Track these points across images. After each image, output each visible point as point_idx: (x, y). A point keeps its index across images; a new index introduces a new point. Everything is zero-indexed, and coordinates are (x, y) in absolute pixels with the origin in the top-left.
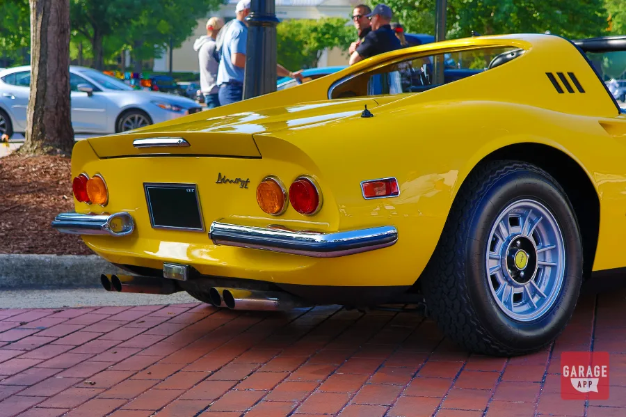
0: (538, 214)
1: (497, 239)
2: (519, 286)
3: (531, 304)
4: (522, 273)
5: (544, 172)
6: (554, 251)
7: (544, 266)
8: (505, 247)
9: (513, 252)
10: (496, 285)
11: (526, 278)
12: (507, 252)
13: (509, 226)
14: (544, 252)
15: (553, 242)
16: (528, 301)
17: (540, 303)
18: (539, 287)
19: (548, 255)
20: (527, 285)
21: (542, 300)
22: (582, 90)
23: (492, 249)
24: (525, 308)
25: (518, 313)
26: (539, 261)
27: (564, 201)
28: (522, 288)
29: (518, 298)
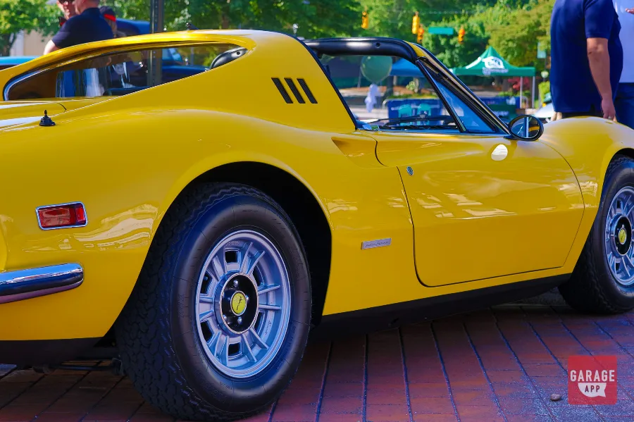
0: (259, 247)
1: (210, 279)
2: (235, 336)
3: (250, 356)
4: (240, 320)
5: (267, 198)
6: (278, 292)
7: (267, 310)
8: (219, 288)
9: (229, 294)
10: (208, 334)
11: (245, 325)
12: (222, 294)
13: (225, 261)
14: (267, 294)
15: (277, 281)
16: (246, 353)
17: (259, 356)
18: (260, 336)
19: (271, 296)
20: (245, 334)
21: (264, 350)
22: (313, 100)
23: (204, 290)
24: (242, 361)
25: (234, 368)
26: (260, 305)
27: (290, 232)
28: (240, 337)
29: (234, 349)
